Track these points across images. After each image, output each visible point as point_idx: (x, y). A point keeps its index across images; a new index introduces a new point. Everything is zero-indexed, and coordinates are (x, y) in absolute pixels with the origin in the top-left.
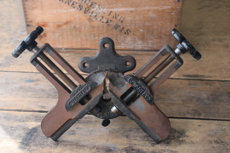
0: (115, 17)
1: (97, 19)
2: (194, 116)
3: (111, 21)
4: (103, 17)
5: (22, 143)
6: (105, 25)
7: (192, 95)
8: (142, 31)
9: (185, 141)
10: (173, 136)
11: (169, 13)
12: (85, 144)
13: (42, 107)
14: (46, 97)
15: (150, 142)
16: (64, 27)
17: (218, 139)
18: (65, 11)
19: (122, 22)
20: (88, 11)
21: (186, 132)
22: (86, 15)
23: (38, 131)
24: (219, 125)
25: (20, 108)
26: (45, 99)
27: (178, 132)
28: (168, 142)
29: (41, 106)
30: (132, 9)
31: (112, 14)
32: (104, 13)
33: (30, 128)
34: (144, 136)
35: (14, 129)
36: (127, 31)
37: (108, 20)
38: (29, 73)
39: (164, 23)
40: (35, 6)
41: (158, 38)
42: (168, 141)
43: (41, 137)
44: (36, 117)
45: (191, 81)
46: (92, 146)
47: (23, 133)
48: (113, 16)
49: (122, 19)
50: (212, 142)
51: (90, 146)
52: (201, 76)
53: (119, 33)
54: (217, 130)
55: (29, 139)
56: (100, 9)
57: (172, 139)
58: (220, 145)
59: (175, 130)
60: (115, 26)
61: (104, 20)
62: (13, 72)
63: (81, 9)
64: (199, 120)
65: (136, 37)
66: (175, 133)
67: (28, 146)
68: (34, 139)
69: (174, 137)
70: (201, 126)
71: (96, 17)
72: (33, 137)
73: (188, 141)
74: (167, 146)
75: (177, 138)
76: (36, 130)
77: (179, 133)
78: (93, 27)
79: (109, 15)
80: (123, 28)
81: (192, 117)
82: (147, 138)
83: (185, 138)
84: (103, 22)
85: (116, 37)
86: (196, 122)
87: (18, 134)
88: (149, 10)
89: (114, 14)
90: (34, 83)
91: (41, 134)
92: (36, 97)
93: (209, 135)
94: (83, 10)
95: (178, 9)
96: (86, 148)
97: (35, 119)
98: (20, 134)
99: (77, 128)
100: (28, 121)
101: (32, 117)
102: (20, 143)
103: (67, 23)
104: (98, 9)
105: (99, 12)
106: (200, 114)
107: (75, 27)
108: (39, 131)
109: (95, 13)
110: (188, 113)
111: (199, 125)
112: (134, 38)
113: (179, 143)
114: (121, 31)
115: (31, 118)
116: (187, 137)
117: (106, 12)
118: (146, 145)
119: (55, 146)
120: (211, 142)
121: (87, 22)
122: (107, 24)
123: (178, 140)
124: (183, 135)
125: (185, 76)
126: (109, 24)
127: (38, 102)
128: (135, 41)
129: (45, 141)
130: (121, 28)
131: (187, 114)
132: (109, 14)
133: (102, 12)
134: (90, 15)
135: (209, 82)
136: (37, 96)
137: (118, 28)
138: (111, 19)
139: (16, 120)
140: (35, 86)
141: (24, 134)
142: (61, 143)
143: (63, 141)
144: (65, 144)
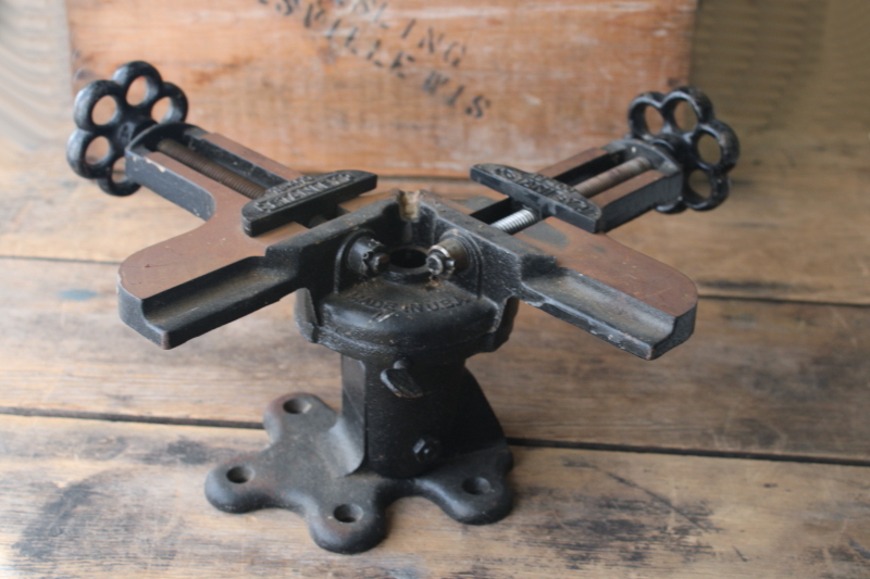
0: (427, 43)
1: (354, 51)
2: (745, 444)
3: (411, 59)
4: (378, 44)
5: (23, 547)
6: (388, 75)
7: (735, 360)
8: (535, 101)
9: (708, 550)
10: (659, 528)
11: (647, 31)
12: (287, 556)
13: (117, 397)
14: (136, 361)
15: (563, 549)
16: (225, 82)
17: (846, 544)
18: (227, 17)
19: (456, 63)
20: (322, 18)
21: (711, 512)
22: (310, 33)
23: (92, 497)
24: (851, 483)
25: (26, 403)
26: (132, 367)
27: (679, 511)
28: (637, 553)
29: (115, 393)
30: (499, 12)
31: (415, 30)
32: (384, 27)
33: (62, 485)
34: (538, 526)
36: (477, 100)
37: (400, 56)
38: (76, 265)
39: (626, 71)
42: (637, 548)
43: (102, 524)
44: (91, 439)
45: (733, 304)
46: (317, 564)
47: (29, 506)
48: (418, 40)
49: (457, 51)
50: (820, 552)
51: (306, 565)
52: (774, 286)
53: (442, 109)
54: (840, 504)
55: (52, 530)
56: (366, 9)
57: (655, 538)
58: (856, 568)
59: (666, 502)
60: (428, 82)
61: (385, 57)
62: (13, 257)
63: (290, 10)
64: (767, 463)
65: (513, 128)
66: (668, 512)
67: (46, 560)
68: (75, 530)
69: (663, 529)
70: (775, 485)
71: (353, 43)
72: (71, 522)
73: (723, 550)
74: (631, 569)
75: (677, 536)
76: (87, 494)
77: (683, 514)
78: (340, 84)
79: (405, 35)
80: (461, 90)
81: (738, 449)
82: (550, 533)
83: (707, 538)
84: (378, 64)
85: (433, 127)
86: (755, 471)
87: (9, 508)
88: (564, 18)
89: (424, 33)
90: (95, 303)
91: (104, 510)
92: (97, 360)
93: (810, 526)
94: (300, 14)
95: (680, 12)
96: (289, 571)
97: (84, 447)
98: (19, 509)
100: (54, 455)
101: (74, 441)
102: (13, 547)
103: (233, 66)
104: (360, 8)
105: (366, 24)
106: (769, 439)
107: (267, 85)
108: (99, 497)
109: (348, 25)
110: (720, 431)
111: (768, 481)
112: (502, 130)
113: (682, 558)
114: (451, 102)
115: (70, 445)
116: (718, 530)
117: (393, 24)
118: (544, 561)
119: (160, 562)
120: (818, 555)
121: (316, 65)
122: (396, 71)
123: (679, 545)
124: (700, 523)
125: (708, 284)
126: (406, 71)
127: (105, 379)
128: (507, 145)
129: (120, 538)
130: (451, 89)
131: (716, 437)
132: (402, 32)
133: (376, 21)
134: (326, 32)
135: (806, 310)
136: (102, 355)
137: (441, 91)
138: (411, 52)
139: (8, 452)
140: (97, 317)
141: (33, 510)
142: (188, 550)
143: (195, 541)
144: (204, 552)
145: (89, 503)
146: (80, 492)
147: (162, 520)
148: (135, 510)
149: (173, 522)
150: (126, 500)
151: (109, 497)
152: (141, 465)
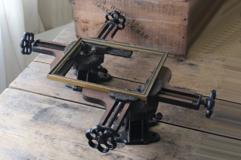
0: (137, 24)
2: (163, 120)
3: (134, 26)
4: (128, 23)
5: (34, 117)
6: (130, 29)
8: (157, 37)
11: (178, 28)
12: (75, 126)
16: (101, 26)
18: (101, 14)
19: (142, 28)
30: (150, 20)
31: (135, 21)
33: (43, 108)
35: (32, 106)
36: (146, 36)
37: (132, 26)
39: (174, 34)
40: (81, 8)
41: (170, 45)
43: (47, 116)
44: (50, 101)
49: (143, 26)
53: (140, 36)
55: (39, 115)
56: (126, 17)
60: (137, 31)
64: (165, 124)
65: (153, 42)
67: (37, 120)
70: (164, 128)
72: (43, 115)
76: (47, 110)
80: (143, 33)
81: (161, 120)
84: (128, 27)
85: (138, 39)
89: (137, 22)
91: (48, 113)
95: (184, 25)
96: (74, 129)
99: (74, 114)
101: (47, 101)
102: (32, 117)
103: (102, 23)
112: (151, 42)
117: (131, 20)
120: (165, 142)
122: (132, 28)
129: (49, 119)
130: (141, 33)
132: (133, 21)
133: (128, 19)
141: (37, 112)
142: (59, 122)
143: (61, 121)
144: (62, 123)
145: (46, 112)
146: (45, 110)
147: (57, 117)
148: (53, 114)
149: (59, 117)
150: (52, 112)
151: (50, 111)
152: (57, 107)
